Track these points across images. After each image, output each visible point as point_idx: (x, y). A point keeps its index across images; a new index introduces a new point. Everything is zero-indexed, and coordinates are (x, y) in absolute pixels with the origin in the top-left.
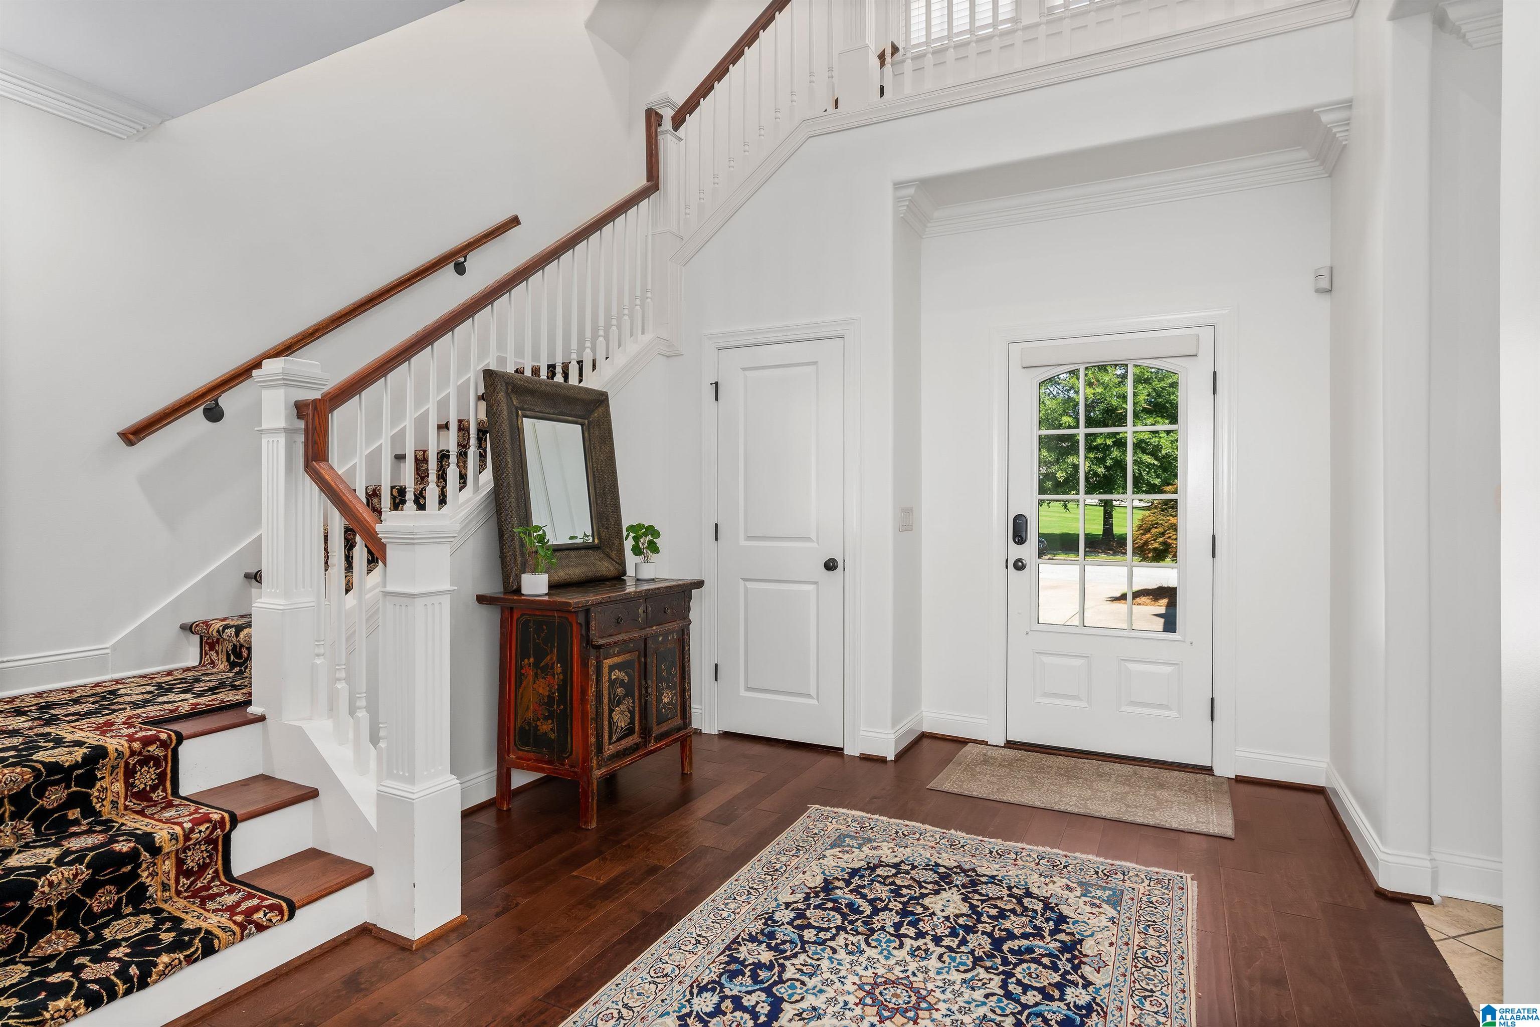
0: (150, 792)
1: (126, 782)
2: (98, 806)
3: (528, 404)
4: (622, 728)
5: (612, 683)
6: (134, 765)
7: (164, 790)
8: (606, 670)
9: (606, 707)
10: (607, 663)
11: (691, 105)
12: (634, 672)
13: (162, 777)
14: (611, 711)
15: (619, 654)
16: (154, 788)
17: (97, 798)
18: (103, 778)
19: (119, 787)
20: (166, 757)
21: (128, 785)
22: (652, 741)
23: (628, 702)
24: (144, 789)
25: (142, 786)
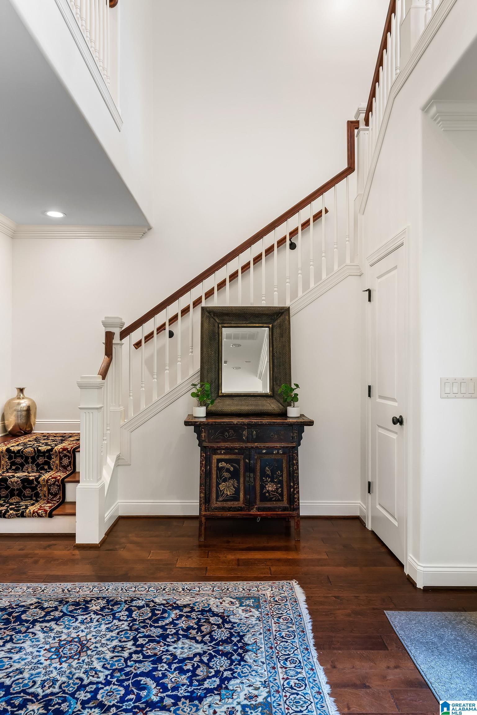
0: (66, 467)
1: (60, 461)
2: (52, 467)
3: (226, 321)
4: (227, 495)
5: (219, 469)
6: (62, 456)
7: (71, 467)
8: (214, 461)
9: (214, 481)
10: (215, 457)
11: (370, 108)
12: (239, 466)
13: (70, 462)
14: (218, 484)
15: (225, 454)
16: (68, 466)
17: (52, 464)
18: (54, 458)
19: (57, 462)
20: (71, 456)
21: (61, 463)
22: (255, 509)
23: (234, 482)
24: (65, 465)
25: (64, 464)
